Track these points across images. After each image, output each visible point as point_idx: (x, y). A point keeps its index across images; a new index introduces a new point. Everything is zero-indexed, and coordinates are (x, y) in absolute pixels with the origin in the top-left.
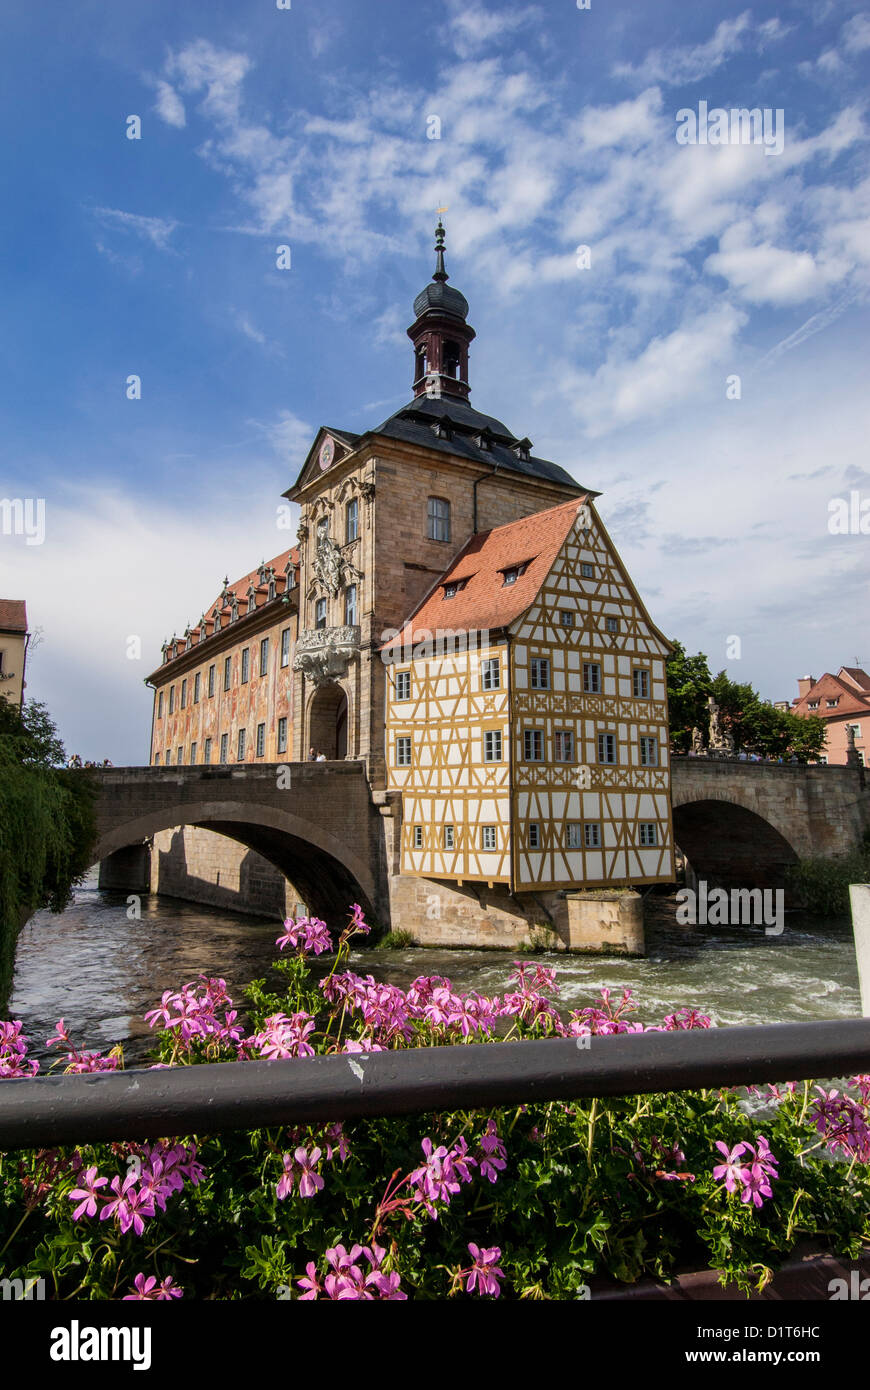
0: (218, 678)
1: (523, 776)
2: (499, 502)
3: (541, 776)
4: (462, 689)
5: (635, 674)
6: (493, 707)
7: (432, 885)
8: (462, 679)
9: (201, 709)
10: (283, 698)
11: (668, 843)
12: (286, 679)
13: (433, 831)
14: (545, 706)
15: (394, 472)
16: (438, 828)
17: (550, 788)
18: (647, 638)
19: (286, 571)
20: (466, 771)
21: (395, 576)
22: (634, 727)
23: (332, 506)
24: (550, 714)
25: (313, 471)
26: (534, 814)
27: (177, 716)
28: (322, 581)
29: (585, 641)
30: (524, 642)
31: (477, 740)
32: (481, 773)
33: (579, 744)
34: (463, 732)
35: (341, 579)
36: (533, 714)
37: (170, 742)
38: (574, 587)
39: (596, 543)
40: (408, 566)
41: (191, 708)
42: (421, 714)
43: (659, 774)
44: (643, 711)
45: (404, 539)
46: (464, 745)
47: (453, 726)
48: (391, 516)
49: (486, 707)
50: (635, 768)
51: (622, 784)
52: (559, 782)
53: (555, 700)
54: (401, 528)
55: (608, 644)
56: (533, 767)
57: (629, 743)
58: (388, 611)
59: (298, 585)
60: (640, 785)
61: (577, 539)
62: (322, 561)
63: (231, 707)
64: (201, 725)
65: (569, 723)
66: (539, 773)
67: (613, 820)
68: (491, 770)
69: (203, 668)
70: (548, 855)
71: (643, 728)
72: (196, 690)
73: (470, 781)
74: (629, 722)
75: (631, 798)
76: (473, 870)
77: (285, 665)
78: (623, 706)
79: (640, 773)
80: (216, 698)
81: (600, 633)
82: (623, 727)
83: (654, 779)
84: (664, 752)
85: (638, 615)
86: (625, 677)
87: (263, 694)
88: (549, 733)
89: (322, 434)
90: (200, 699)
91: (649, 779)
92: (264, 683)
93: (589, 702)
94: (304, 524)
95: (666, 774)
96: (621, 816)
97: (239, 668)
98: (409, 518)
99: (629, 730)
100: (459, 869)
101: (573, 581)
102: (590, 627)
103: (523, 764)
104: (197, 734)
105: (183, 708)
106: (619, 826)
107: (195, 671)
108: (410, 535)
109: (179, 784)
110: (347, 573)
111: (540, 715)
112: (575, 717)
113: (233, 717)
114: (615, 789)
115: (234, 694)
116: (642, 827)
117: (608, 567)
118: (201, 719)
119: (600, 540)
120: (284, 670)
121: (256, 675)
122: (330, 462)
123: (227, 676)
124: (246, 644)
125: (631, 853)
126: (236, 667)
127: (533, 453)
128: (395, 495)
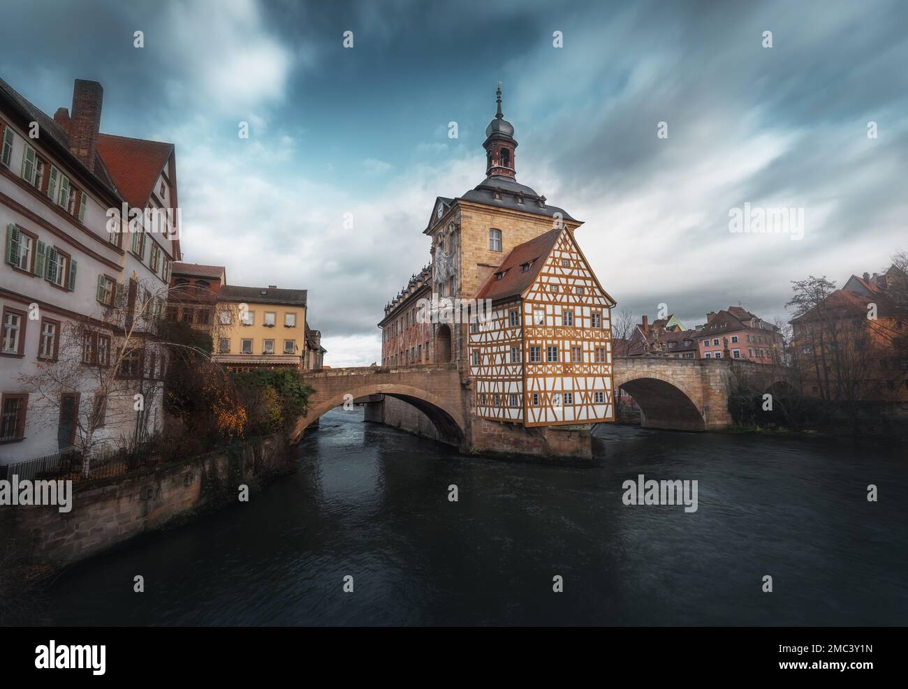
0: (404, 323)
1: (529, 370)
2: (528, 229)
3: (540, 369)
4: (501, 326)
5: (593, 316)
6: (515, 335)
7: (489, 423)
8: (501, 321)
9: (399, 338)
10: (427, 332)
11: (610, 402)
13: (489, 396)
14: (542, 334)
15: (471, 218)
16: (492, 396)
17: (545, 375)
18: (600, 297)
20: (503, 367)
21: (472, 270)
22: (592, 343)
23: (444, 236)
24: (545, 338)
25: (435, 220)
26: (536, 389)
27: (390, 341)
28: (440, 274)
29: (565, 300)
30: (530, 301)
31: (508, 352)
32: (510, 368)
33: (561, 353)
34: (502, 348)
35: (448, 273)
36: (535, 338)
38: (558, 272)
39: (571, 248)
40: (478, 265)
42: (483, 339)
43: (606, 367)
44: (597, 335)
45: (477, 251)
46: (503, 355)
47: (498, 345)
48: (470, 240)
49: (512, 335)
50: (593, 364)
51: (585, 372)
52: (550, 372)
53: (548, 331)
54: (475, 246)
55: (578, 301)
56: (535, 365)
57: (589, 351)
58: (469, 288)
60: (595, 372)
61: (560, 247)
63: (409, 337)
65: (556, 342)
66: (538, 368)
67: (580, 391)
68: (515, 367)
69: (399, 318)
70: (544, 409)
71: (597, 344)
72: (397, 329)
73: (506, 373)
74: (589, 341)
75: (590, 380)
76: (507, 416)
78: (586, 333)
79: (596, 366)
80: (404, 333)
81: (573, 295)
82: (586, 344)
83: (603, 369)
84: (609, 355)
85: (594, 285)
86: (587, 318)
87: (420, 331)
88: (544, 348)
89: (438, 201)
90: (398, 333)
91: (601, 369)
93: (567, 331)
94: (433, 246)
95: (610, 367)
96: (584, 388)
98: (479, 240)
99: (589, 344)
100: (501, 416)
101: (557, 269)
102: (568, 292)
103: (530, 364)
106: (583, 393)
107: (396, 319)
108: (480, 249)
111: (540, 339)
112: (559, 339)
113: (410, 342)
114: (581, 375)
115: (410, 330)
116: (597, 394)
117: (578, 261)
118: (399, 343)
119: (573, 247)
122: (442, 213)
123: (407, 322)
125: (590, 407)
126: (411, 317)
127: (547, 203)
128: (472, 229)
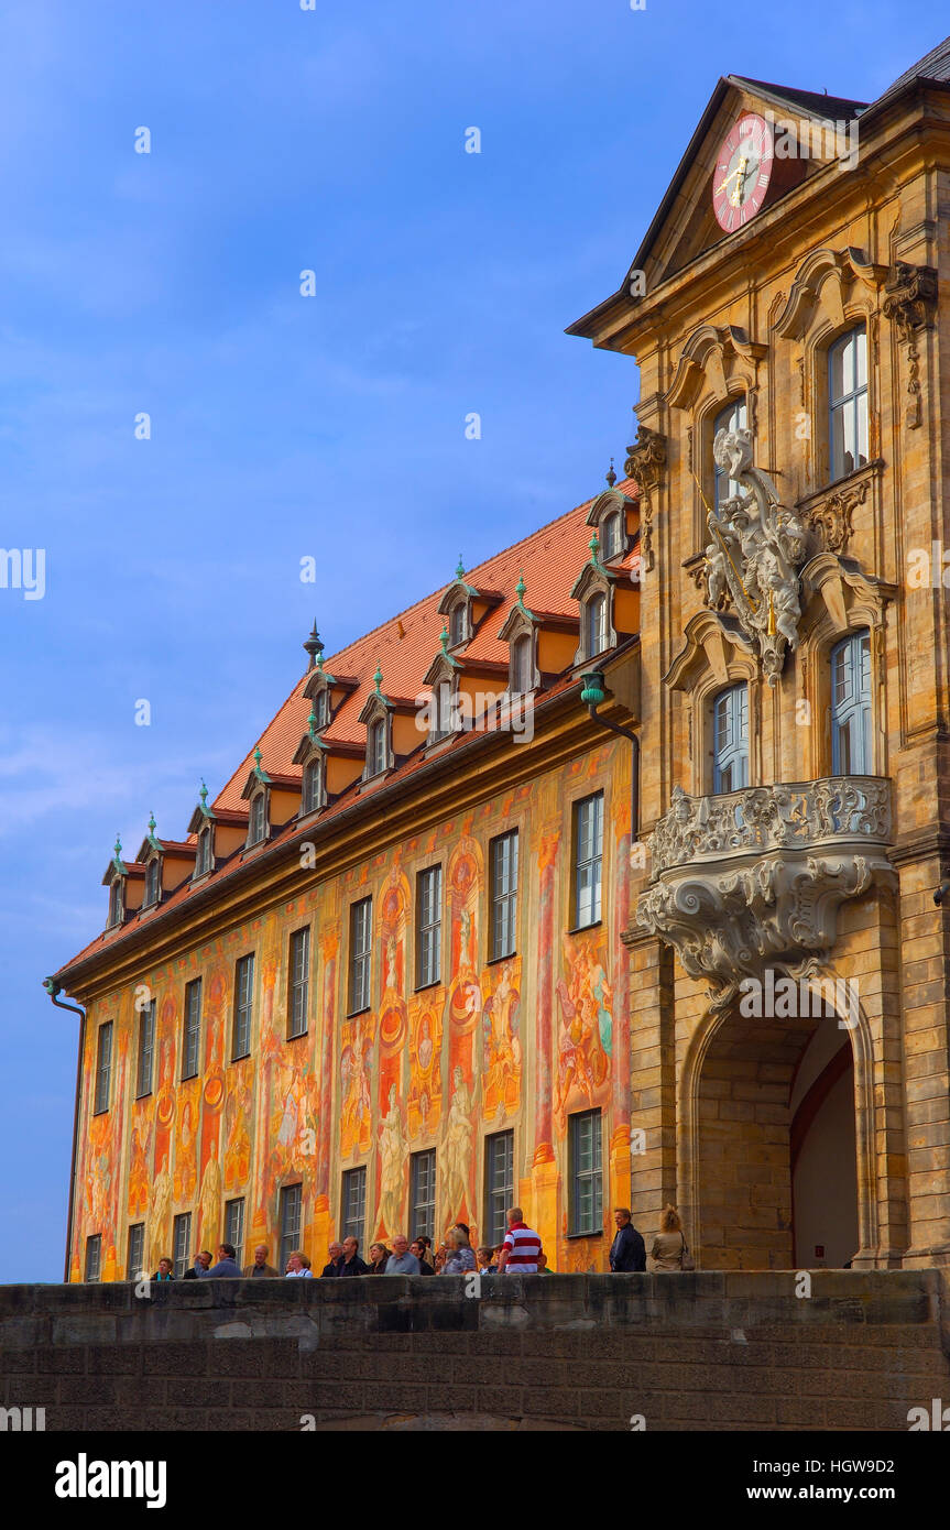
0: (324, 972)
9: (260, 1086)
10: (584, 1043)
12: (595, 975)
19: (578, 594)
23: (762, 354)
25: (686, 240)
27: (165, 1106)
28: (731, 622)
35: (809, 610)
37: (138, 1199)
41: (219, 1080)
59: (629, 641)
62: (733, 549)
63: (375, 1070)
64: (259, 1138)
69: (265, 937)
72: (240, 1017)
77: (585, 921)
80: (317, 1043)
87: (501, 1025)
89: (723, 108)
90: (255, 1049)
92: (504, 988)
94: (652, 423)
97: (405, 935)
104: (244, 1168)
105: (189, 1077)
107: (230, 949)
109: (306, 1345)
110: (832, 592)
113: (386, 1108)
115: (387, 1024)
118: (260, 1115)
120: (580, 940)
121: (472, 959)
122: (756, 204)
123: (355, 967)
124: (429, 849)
126: (394, 930)
